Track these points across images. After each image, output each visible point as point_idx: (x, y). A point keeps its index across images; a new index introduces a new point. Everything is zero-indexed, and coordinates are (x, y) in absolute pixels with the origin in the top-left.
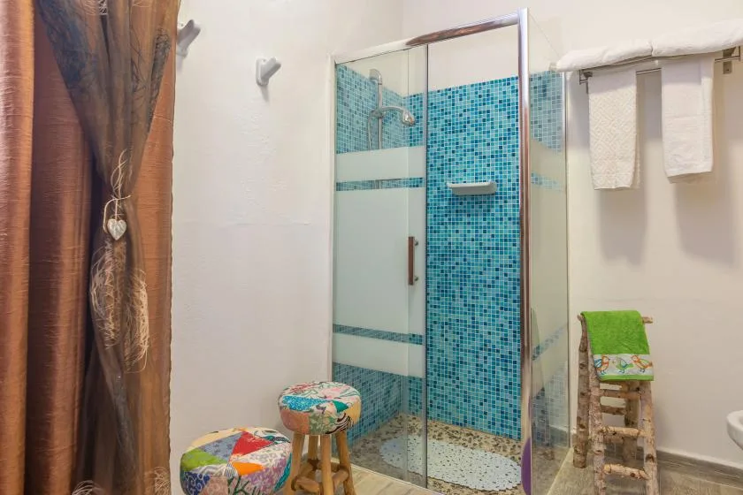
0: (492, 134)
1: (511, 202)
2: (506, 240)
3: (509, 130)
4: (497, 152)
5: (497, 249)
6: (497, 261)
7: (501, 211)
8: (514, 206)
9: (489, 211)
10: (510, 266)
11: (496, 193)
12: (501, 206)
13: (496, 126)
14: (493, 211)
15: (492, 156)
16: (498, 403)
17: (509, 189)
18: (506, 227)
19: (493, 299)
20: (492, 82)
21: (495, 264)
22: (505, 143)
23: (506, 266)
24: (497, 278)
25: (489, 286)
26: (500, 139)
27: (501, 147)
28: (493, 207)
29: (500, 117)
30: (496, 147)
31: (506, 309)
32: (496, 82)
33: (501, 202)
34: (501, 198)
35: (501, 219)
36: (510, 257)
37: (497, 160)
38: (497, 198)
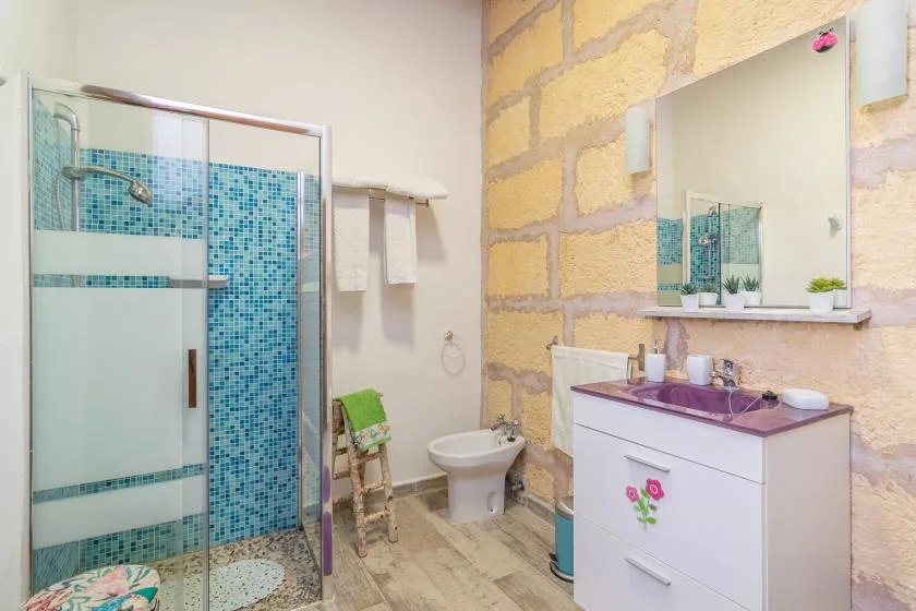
0: (221, 223)
1: (243, 298)
2: (237, 338)
3: (241, 222)
4: (226, 243)
5: (227, 347)
6: (227, 360)
7: (232, 306)
8: (247, 302)
9: (216, 306)
10: (242, 364)
11: (226, 288)
12: (232, 302)
13: (226, 214)
14: (222, 306)
15: (221, 247)
16: (228, 510)
17: (241, 284)
18: (237, 324)
19: (222, 401)
20: (221, 165)
21: (224, 364)
22: (236, 235)
23: (237, 364)
24: (227, 378)
25: (217, 388)
26: (231, 230)
27: (231, 239)
28: (222, 302)
29: (230, 206)
30: (225, 237)
31: (237, 410)
32: (226, 166)
33: (232, 297)
34: (232, 293)
35: (232, 315)
36: (242, 355)
37: (226, 252)
38: (226, 293)
